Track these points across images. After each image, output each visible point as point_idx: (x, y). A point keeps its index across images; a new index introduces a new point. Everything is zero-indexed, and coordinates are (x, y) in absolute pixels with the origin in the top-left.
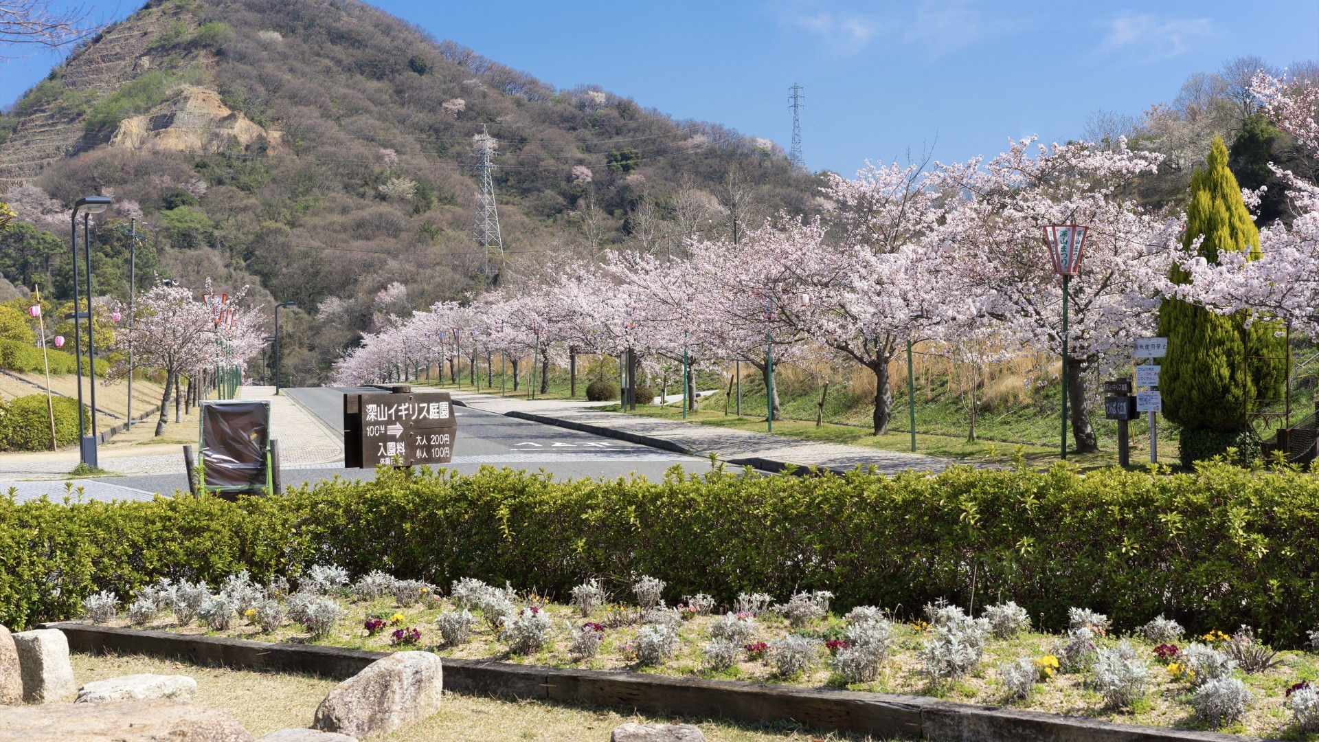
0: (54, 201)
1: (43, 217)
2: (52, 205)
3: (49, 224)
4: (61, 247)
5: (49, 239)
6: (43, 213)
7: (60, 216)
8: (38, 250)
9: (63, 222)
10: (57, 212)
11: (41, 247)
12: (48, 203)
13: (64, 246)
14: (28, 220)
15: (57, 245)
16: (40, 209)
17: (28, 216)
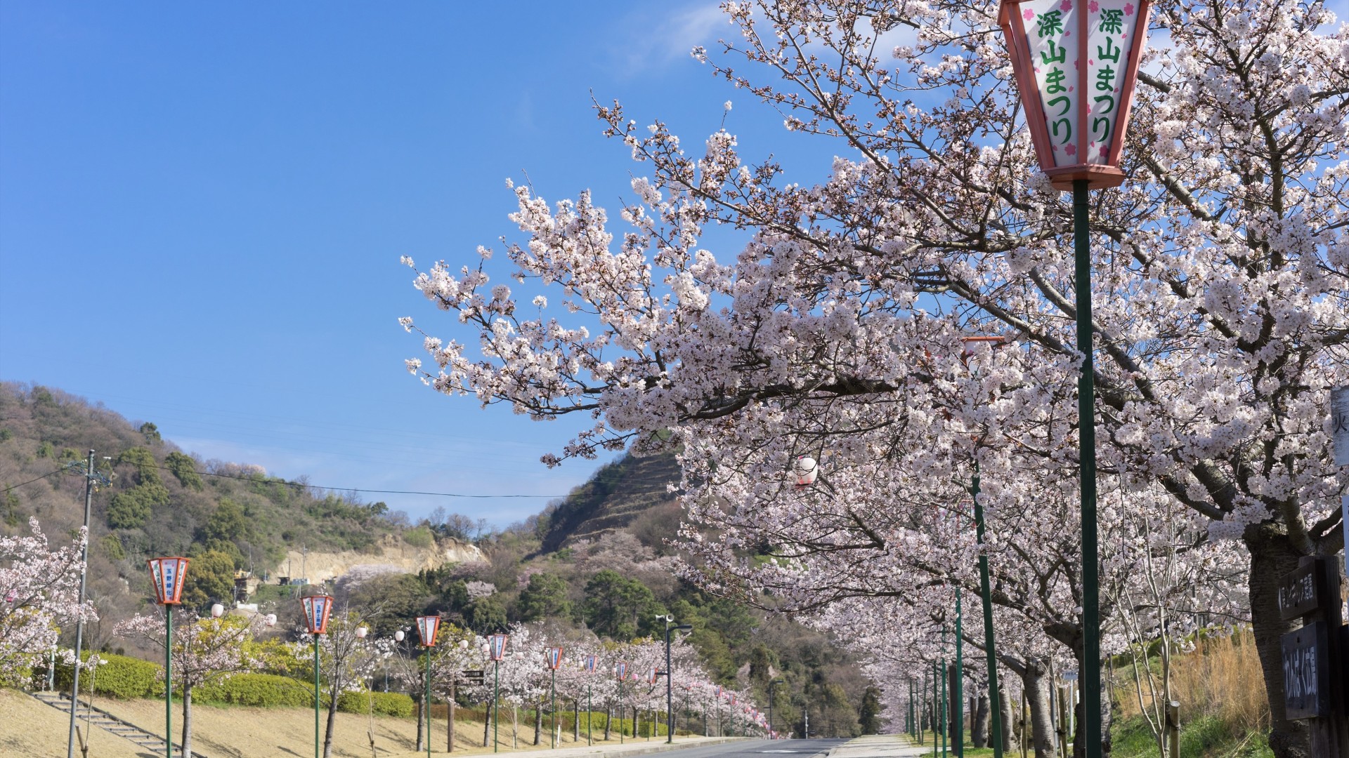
0: (647, 548)
1: (635, 564)
2: (644, 552)
3: (640, 572)
4: (648, 596)
5: (636, 587)
6: (635, 561)
7: (651, 563)
8: (625, 598)
9: (654, 569)
10: (649, 560)
11: (629, 595)
12: (640, 550)
13: (651, 595)
14: (619, 568)
15: (645, 594)
16: (632, 557)
17: (619, 564)
